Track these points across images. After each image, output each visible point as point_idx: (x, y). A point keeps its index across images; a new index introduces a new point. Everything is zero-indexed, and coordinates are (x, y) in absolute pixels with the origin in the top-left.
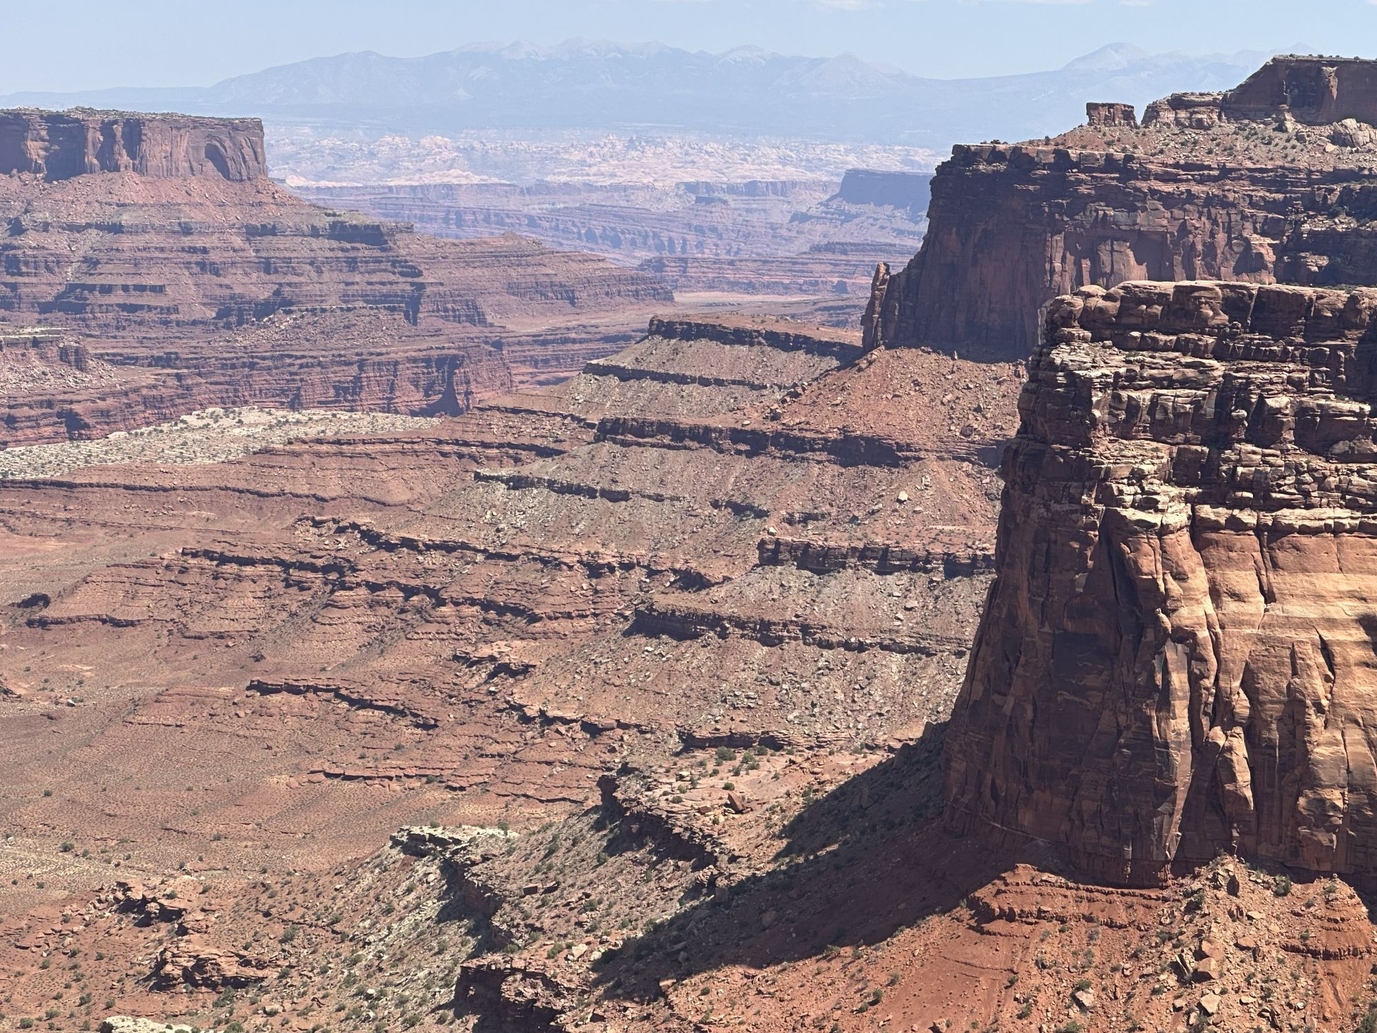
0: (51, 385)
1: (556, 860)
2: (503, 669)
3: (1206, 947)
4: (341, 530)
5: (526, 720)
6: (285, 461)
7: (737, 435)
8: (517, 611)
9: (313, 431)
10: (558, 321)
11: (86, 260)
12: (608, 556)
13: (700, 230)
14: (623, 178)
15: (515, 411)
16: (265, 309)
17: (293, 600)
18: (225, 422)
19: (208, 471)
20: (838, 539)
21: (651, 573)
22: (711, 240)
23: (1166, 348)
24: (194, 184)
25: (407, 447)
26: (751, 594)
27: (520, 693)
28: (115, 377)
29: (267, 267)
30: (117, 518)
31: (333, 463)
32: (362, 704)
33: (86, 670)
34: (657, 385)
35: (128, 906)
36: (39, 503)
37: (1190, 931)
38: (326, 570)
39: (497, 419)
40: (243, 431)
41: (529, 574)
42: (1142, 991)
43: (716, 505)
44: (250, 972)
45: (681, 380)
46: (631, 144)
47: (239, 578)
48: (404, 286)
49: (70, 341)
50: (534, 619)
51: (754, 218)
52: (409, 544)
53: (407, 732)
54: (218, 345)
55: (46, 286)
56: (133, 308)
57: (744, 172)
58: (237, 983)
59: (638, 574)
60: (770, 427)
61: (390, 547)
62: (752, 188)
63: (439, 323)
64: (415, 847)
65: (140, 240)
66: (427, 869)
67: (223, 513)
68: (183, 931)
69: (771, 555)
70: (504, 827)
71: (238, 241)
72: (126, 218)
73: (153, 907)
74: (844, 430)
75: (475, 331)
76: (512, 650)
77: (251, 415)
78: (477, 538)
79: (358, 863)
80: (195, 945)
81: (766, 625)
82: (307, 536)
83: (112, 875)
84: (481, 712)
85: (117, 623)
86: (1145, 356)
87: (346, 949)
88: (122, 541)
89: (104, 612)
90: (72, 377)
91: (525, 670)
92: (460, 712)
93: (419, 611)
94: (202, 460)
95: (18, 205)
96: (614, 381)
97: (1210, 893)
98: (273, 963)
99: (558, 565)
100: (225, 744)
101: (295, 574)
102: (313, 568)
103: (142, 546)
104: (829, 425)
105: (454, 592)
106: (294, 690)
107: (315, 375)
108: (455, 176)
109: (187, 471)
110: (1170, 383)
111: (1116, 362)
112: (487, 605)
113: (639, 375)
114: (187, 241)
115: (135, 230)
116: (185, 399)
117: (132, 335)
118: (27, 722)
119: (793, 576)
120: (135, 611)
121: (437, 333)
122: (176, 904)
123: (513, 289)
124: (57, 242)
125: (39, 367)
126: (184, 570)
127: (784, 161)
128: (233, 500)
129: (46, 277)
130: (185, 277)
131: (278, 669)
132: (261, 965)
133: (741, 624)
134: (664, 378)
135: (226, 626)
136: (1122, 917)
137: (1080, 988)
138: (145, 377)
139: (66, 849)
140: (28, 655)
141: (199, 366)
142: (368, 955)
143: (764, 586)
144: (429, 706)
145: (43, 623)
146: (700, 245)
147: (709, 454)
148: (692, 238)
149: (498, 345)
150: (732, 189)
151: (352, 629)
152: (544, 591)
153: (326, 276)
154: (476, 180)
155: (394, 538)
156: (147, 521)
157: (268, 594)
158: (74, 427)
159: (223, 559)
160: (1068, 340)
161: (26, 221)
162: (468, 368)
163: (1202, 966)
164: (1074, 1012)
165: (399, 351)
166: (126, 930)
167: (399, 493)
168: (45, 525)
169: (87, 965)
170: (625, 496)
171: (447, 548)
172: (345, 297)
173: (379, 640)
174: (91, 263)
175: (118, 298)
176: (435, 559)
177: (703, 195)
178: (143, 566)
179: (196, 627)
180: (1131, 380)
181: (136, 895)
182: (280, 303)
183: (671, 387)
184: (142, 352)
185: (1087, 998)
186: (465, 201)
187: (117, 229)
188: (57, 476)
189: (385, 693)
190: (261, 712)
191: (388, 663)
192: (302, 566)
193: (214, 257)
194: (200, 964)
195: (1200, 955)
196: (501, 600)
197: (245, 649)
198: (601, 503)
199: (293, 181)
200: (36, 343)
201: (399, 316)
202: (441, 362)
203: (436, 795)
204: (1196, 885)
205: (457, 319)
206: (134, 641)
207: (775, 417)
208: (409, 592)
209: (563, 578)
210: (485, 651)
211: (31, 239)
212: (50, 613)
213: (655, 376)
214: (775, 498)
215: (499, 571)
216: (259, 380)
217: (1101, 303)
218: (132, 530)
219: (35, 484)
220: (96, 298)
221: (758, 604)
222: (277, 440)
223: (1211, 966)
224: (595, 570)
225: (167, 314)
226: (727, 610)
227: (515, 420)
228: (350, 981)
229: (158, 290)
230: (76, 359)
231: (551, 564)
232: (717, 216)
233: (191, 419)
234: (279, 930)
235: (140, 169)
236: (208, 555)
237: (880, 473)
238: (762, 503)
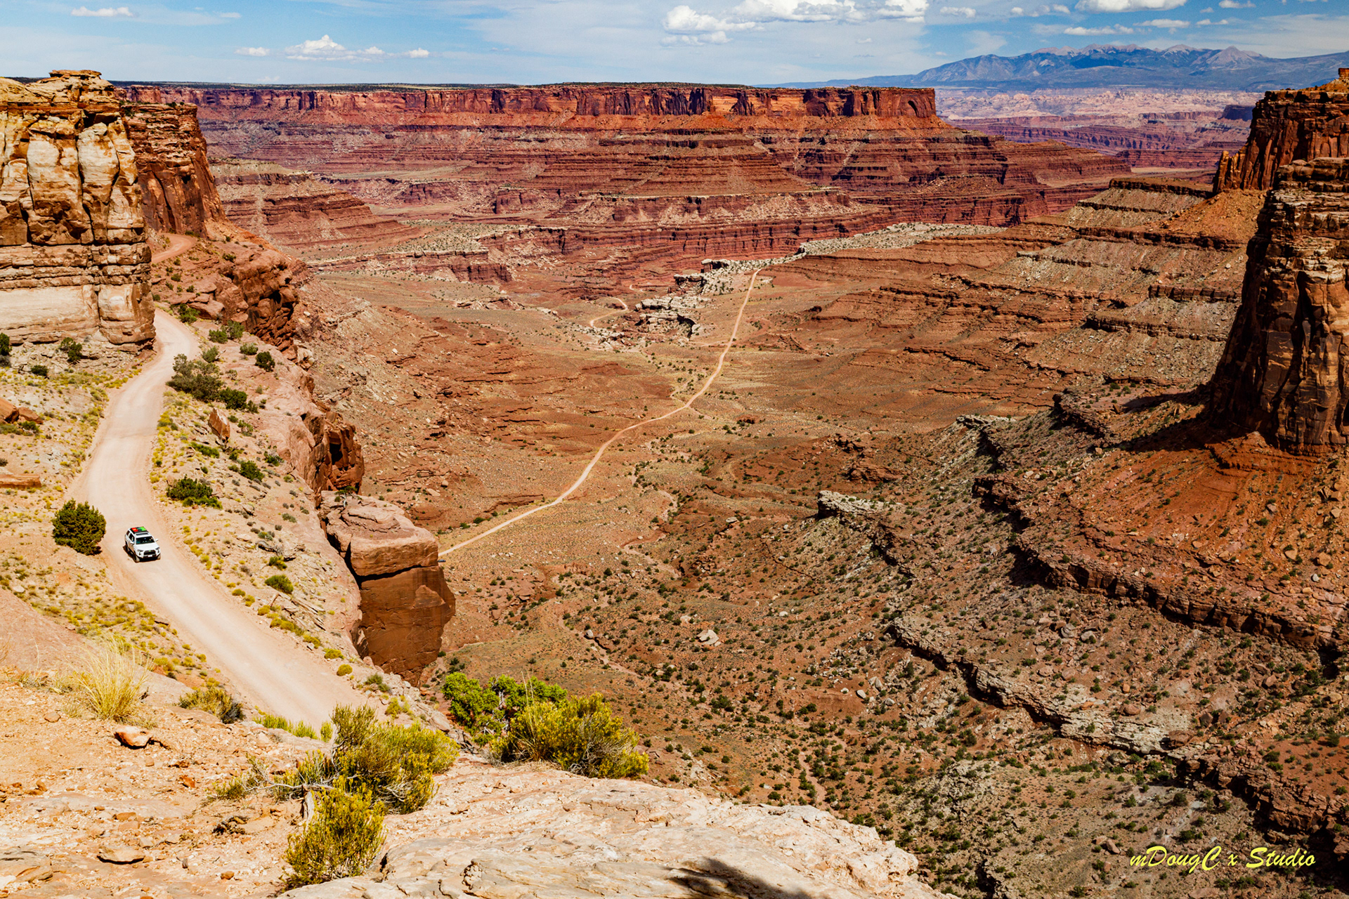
0: (832, 213)
1: (1030, 433)
2: (1021, 344)
3: (1336, 486)
4: (953, 279)
5: (1030, 367)
6: (931, 247)
7: (1147, 236)
8: (1034, 318)
9: (947, 234)
10: (1074, 182)
11: (852, 156)
12: (1079, 293)
13: (1149, 137)
14: (1112, 112)
15: (1042, 224)
16: (932, 177)
17: (929, 311)
18: (908, 229)
19: (896, 252)
20: (1189, 287)
21: (1100, 301)
22: (1155, 141)
23: (1337, 191)
24: (902, 119)
25: (989, 241)
26: (1144, 312)
27: (1029, 356)
28: (860, 209)
29: (935, 157)
30: (855, 273)
31: (953, 248)
32: (955, 359)
33: (835, 340)
34: (1111, 212)
35: (839, 444)
36: (822, 267)
37: (1329, 477)
38: (945, 297)
39: (1033, 228)
40: (915, 234)
41: (1039, 301)
42: (1302, 505)
43: (1134, 269)
44: (891, 476)
45: (1124, 209)
46: (1118, 96)
47: (905, 301)
48: (998, 165)
49: (842, 193)
50: (1040, 322)
51: (1177, 131)
52: (985, 286)
53: (976, 372)
54: (909, 194)
55: (835, 168)
56: (872, 177)
57: (1174, 107)
58: (885, 481)
59: (1094, 302)
60: (1163, 231)
61: (976, 287)
62: (1177, 116)
63: (1014, 183)
64: (968, 424)
65: (876, 147)
66: (974, 436)
67: (902, 270)
68: (862, 456)
69: (1154, 292)
70: (1009, 417)
71: (921, 146)
72: (871, 136)
73: (850, 445)
74: (1200, 234)
75: (1032, 187)
76: (1026, 335)
77: (920, 226)
78: (1015, 283)
79: (941, 430)
80: (866, 462)
81: (1150, 326)
82: (937, 282)
83: (837, 430)
84: (1011, 364)
85: (850, 320)
86: (1325, 195)
87: (933, 468)
88: (857, 284)
89: (846, 315)
90: (842, 210)
91: (1033, 345)
92: (1001, 364)
93: (987, 317)
94: (895, 247)
95: (823, 131)
96: (1091, 209)
97: (1341, 460)
98: (901, 473)
99: (1054, 296)
100: (892, 375)
101: (931, 299)
102: (940, 297)
103: (863, 286)
104: (1193, 231)
105: (1004, 309)
106: (925, 352)
107: (953, 208)
108: (1029, 113)
109: (887, 252)
110: (1338, 208)
111: (1310, 198)
112: (1019, 315)
113: (1104, 207)
114: (898, 146)
115: (874, 142)
116: (892, 218)
117: (871, 190)
118: (808, 362)
119: (1166, 303)
120: (860, 314)
121: (1012, 187)
122: (860, 444)
123: (1050, 166)
124: (840, 148)
125: (827, 204)
126: (880, 297)
127: (1195, 102)
128: (907, 265)
129: (835, 164)
130: (897, 164)
131: (921, 342)
132: (895, 473)
133: (1138, 326)
134: (1116, 209)
135: (899, 322)
136: (1295, 469)
137: (1270, 502)
138: (875, 209)
139: (819, 418)
140: (810, 334)
141: (900, 203)
142: (942, 471)
143: (1151, 308)
144: (986, 360)
145: (818, 319)
146: (1149, 145)
147: (1132, 244)
148: (1145, 141)
149: (1042, 193)
150: (1167, 116)
151: (955, 325)
152: (1047, 309)
153: (962, 161)
154: (1040, 114)
155: (978, 282)
156: (868, 274)
157: (918, 308)
158: (842, 230)
159: (899, 292)
160: (1285, 187)
161: (826, 139)
162: (1026, 204)
163: (1334, 495)
164: (1266, 514)
165: (992, 196)
166: (839, 454)
167: (984, 262)
168: (824, 276)
169: (821, 469)
170: (1089, 265)
171: (1003, 288)
172: (970, 171)
173: (968, 331)
174: (854, 157)
175: (866, 173)
176: (997, 293)
177: (1151, 119)
178: (862, 294)
179: (884, 322)
180: (1318, 207)
181: (844, 440)
182: (939, 174)
183: (1119, 213)
184: (875, 197)
185: (1273, 508)
186: (1034, 125)
187: (866, 141)
188: (831, 254)
189: (966, 354)
190: (910, 361)
191: (971, 341)
192: (934, 296)
193: (910, 153)
194: (868, 471)
195: (1333, 489)
196: (1026, 313)
197: (906, 332)
198: (1076, 268)
199: (952, 117)
200: (827, 193)
201: (995, 180)
202: (1013, 201)
203: (986, 401)
204: (1335, 457)
205: (1023, 181)
206: (855, 329)
207: (1166, 227)
208: (983, 308)
209: (1056, 303)
210: (1014, 336)
211: (828, 147)
212: (821, 315)
213: (1111, 208)
214: (1163, 266)
215: (1026, 299)
216: (928, 210)
217: (1304, 169)
218: (860, 279)
219: (820, 257)
220: (857, 173)
221: (1147, 316)
222: (929, 238)
223: (1339, 495)
224: (1072, 299)
225: (887, 181)
226: (1132, 319)
227: (1042, 229)
228: (933, 483)
229: (884, 169)
230: (844, 201)
231: (1051, 296)
232: (1158, 130)
233: (892, 228)
234: (904, 458)
235: (878, 114)
236: (892, 290)
237: (1217, 254)
238: (1155, 268)
